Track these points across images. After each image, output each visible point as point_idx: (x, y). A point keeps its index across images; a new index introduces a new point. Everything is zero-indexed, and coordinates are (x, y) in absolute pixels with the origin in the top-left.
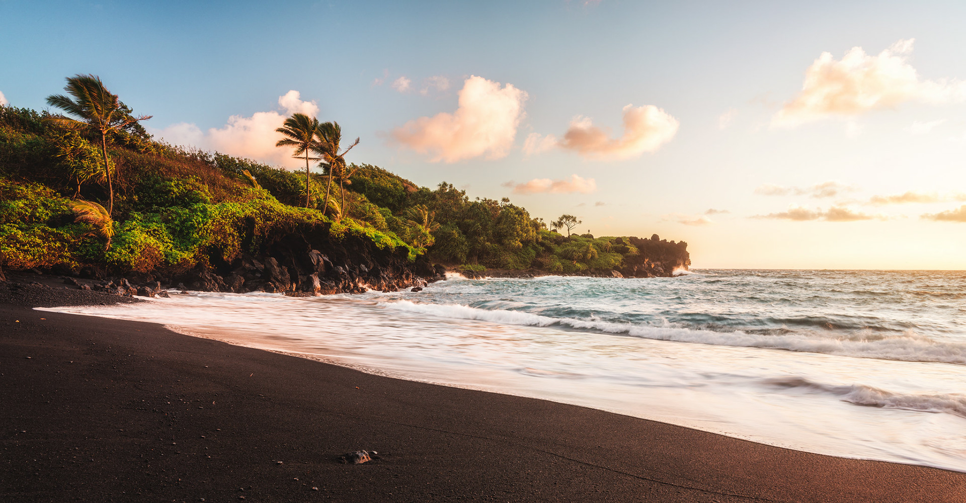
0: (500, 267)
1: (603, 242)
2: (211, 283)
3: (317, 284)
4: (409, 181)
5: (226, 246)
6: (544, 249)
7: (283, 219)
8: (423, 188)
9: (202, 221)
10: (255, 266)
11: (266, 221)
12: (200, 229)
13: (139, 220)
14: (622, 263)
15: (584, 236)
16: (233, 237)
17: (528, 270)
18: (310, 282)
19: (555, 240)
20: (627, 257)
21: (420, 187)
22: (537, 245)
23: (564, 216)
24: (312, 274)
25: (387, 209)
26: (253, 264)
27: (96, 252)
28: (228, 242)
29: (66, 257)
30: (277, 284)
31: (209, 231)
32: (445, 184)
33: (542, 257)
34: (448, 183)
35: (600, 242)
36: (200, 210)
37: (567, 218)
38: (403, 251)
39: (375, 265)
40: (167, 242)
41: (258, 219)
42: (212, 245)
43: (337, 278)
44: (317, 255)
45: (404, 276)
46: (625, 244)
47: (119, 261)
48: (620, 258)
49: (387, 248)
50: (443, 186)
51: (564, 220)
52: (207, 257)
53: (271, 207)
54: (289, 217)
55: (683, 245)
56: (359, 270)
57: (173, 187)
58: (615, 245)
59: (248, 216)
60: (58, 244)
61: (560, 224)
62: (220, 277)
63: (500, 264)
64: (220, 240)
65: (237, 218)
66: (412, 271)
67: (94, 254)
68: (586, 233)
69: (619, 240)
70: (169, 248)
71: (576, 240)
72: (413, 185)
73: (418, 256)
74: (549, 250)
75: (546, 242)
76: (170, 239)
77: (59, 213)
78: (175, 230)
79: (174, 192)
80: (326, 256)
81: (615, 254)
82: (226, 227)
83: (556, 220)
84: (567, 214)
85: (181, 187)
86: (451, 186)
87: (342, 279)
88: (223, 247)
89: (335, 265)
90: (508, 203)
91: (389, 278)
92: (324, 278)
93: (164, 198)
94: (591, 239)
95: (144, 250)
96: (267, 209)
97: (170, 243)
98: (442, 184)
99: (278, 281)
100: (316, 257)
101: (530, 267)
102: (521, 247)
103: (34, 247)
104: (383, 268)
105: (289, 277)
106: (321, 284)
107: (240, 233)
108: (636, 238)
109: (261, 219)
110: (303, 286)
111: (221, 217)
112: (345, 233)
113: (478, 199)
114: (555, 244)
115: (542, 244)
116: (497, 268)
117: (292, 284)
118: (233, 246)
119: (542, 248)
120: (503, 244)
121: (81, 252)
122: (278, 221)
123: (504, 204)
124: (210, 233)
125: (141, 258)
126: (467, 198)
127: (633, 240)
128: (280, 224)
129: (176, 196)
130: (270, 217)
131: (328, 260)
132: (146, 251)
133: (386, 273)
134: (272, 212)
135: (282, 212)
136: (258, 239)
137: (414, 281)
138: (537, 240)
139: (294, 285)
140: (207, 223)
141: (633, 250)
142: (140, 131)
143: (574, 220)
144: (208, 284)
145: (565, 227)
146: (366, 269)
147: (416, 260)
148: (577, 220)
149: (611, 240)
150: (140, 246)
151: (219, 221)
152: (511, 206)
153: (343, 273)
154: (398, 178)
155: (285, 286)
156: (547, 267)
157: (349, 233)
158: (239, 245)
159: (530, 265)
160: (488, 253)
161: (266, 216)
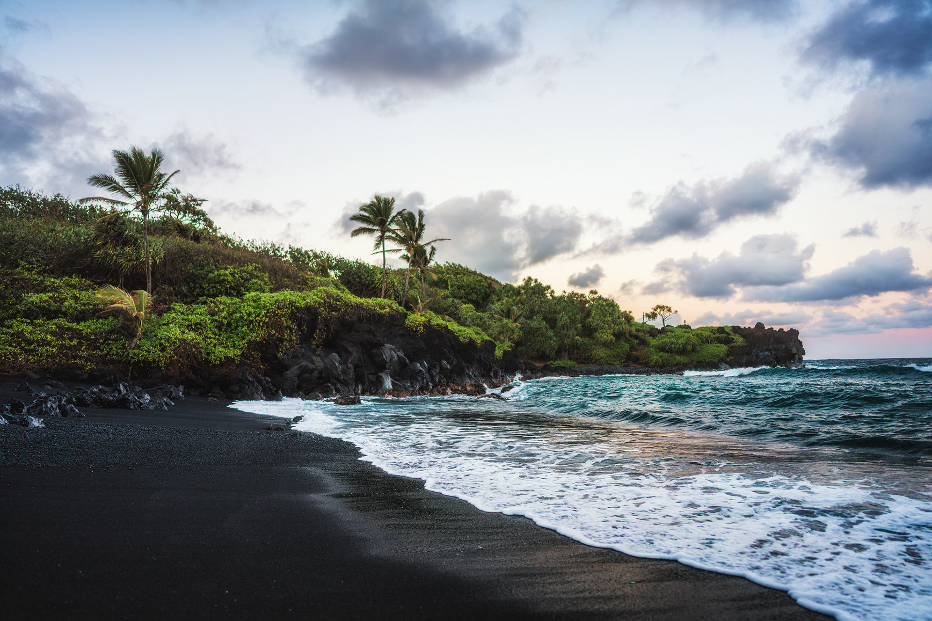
0: (591, 363)
1: (703, 332)
2: (253, 386)
3: (388, 384)
4: (493, 277)
5: (282, 340)
6: (638, 341)
7: (351, 309)
8: (507, 284)
9: (255, 312)
10: (315, 364)
11: (332, 311)
12: (251, 322)
13: (180, 312)
14: (728, 354)
15: (680, 327)
16: (291, 330)
17: (622, 365)
18: (379, 382)
19: (648, 332)
20: (732, 347)
21: (503, 283)
22: (630, 338)
23: (658, 307)
24: (381, 372)
25: (471, 305)
26: (312, 362)
27: (119, 351)
28: (284, 336)
29: (80, 357)
30: (338, 386)
31: (261, 324)
32: (530, 279)
33: (637, 350)
34: (533, 278)
35: (700, 332)
36: (253, 300)
37: (662, 308)
38: (490, 346)
39: (458, 361)
40: (210, 338)
41: (322, 309)
42: (265, 340)
43: (414, 376)
44: (391, 349)
45: (492, 374)
46: (728, 334)
47: (146, 361)
48: (724, 348)
49: (472, 342)
50: (528, 281)
51: (659, 310)
52: (258, 355)
53: (339, 296)
54: (359, 307)
55: (794, 333)
56: (440, 368)
57: (228, 276)
58: (717, 335)
59: (310, 306)
60: (75, 342)
61: (653, 316)
62: (267, 378)
63: (592, 360)
64: (275, 334)
65: (297, 308)
66: (501, 368)
67: (117, 353)
68: (683, 324)
69: (721, 330)
70: (212, 345)
71: (671, 331)
72: (497, 282)
73: (505, 352)
74: (643, 342)
75: (640, 334)
76: (215, 335)
77: (90, 307)
78: (223, 324)
79: (228, 282)
80: (401, 350)
81: (718, 345)
82: (283, 319)
83: (649, 311)
84: (661, 304)
85: (237, 276)
86: (536, 281)
87: (419, 378)
88: (278, 342)
89: (412, 360)
90: (596, 296)
91: (475, 376)
92: (398, 378)
93: (217, 289)
94: (689, 330)
95: (179, 346)
96: (333, 298)
97: (214, 338)
98: (526, 279)
99: (339, 381)
100: (390, 352)
101: (624, 362)
102: (614, 341)
103: (42, 346)
104: (467, 365)
105: (354, 376)
106: (393, 384)
107: (299, 326)
108: (739, 328)
109: (326, 309)
110: (371, 387)
111: (277, 308)
112: (425, 326)
113: (565, 292)
114: (650, 336)
115: (636, 337)
116: (588, 363)
117: (357, 385)
118: (291, 340)
119: (636, 341)
120: (593, 338)
121: (102, 351)
122: (346, 311)
123: (592, 296)
124: (263, 326)
125: (174, 357)
126: (553, 292)
127: (736, 329)
128: (348, 315)
129: (231, 286)
130: (336, 307)
131: (403, 356)
132: (181, 347)
133: (471, 370)
134: (339, 301)
135: (351, 302)
136: (322, 332)
137: (503, 379)
138: (630, 332)
139: (360, 387)
140: (260, 314)
141: (739, 340)
142: (209, 224)
143: (669, 310)
144: (249, 388)
145: (659, 318)
146: (448, 366)
147: (503, 356)
148: (673, 310)
149: (712, 330)
150: (175, 342)
151: (274, 312)
152: (600, 298)
153: (421, 371)
154: (481, 275)
155: (348, 388)
156: (644, 361)
157: (427, 326)
158: (298, 339)
159: (624, 360)
160: (578, 348)
161: (332, 306)
